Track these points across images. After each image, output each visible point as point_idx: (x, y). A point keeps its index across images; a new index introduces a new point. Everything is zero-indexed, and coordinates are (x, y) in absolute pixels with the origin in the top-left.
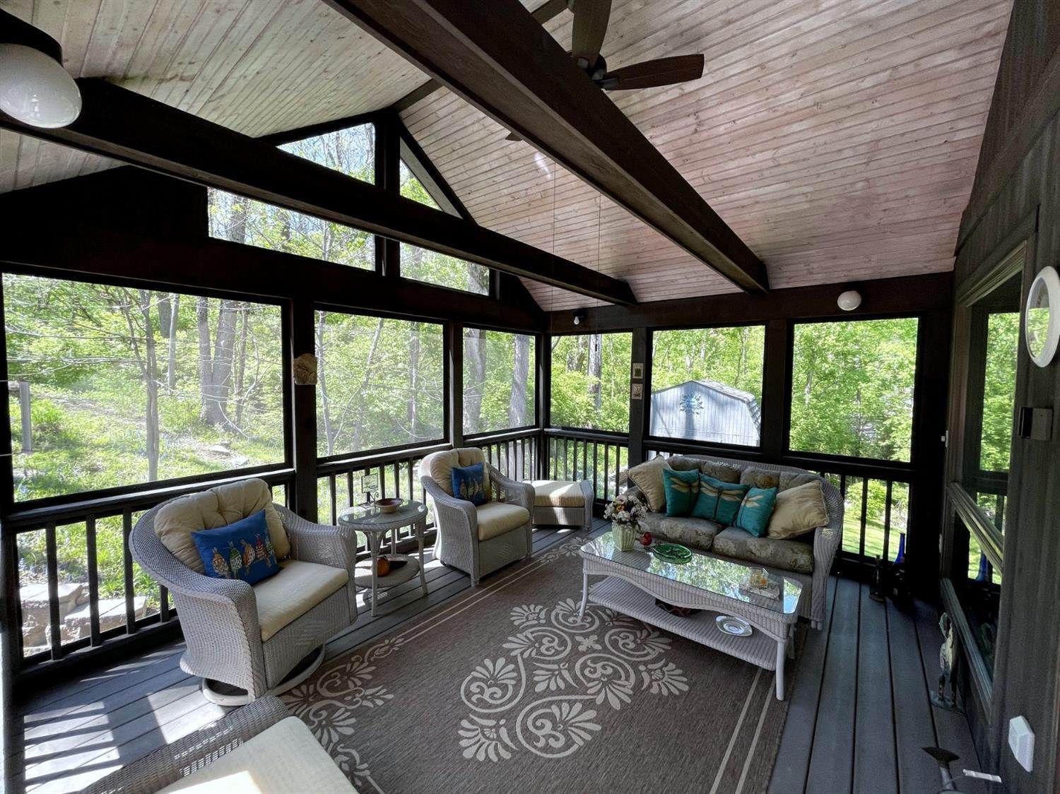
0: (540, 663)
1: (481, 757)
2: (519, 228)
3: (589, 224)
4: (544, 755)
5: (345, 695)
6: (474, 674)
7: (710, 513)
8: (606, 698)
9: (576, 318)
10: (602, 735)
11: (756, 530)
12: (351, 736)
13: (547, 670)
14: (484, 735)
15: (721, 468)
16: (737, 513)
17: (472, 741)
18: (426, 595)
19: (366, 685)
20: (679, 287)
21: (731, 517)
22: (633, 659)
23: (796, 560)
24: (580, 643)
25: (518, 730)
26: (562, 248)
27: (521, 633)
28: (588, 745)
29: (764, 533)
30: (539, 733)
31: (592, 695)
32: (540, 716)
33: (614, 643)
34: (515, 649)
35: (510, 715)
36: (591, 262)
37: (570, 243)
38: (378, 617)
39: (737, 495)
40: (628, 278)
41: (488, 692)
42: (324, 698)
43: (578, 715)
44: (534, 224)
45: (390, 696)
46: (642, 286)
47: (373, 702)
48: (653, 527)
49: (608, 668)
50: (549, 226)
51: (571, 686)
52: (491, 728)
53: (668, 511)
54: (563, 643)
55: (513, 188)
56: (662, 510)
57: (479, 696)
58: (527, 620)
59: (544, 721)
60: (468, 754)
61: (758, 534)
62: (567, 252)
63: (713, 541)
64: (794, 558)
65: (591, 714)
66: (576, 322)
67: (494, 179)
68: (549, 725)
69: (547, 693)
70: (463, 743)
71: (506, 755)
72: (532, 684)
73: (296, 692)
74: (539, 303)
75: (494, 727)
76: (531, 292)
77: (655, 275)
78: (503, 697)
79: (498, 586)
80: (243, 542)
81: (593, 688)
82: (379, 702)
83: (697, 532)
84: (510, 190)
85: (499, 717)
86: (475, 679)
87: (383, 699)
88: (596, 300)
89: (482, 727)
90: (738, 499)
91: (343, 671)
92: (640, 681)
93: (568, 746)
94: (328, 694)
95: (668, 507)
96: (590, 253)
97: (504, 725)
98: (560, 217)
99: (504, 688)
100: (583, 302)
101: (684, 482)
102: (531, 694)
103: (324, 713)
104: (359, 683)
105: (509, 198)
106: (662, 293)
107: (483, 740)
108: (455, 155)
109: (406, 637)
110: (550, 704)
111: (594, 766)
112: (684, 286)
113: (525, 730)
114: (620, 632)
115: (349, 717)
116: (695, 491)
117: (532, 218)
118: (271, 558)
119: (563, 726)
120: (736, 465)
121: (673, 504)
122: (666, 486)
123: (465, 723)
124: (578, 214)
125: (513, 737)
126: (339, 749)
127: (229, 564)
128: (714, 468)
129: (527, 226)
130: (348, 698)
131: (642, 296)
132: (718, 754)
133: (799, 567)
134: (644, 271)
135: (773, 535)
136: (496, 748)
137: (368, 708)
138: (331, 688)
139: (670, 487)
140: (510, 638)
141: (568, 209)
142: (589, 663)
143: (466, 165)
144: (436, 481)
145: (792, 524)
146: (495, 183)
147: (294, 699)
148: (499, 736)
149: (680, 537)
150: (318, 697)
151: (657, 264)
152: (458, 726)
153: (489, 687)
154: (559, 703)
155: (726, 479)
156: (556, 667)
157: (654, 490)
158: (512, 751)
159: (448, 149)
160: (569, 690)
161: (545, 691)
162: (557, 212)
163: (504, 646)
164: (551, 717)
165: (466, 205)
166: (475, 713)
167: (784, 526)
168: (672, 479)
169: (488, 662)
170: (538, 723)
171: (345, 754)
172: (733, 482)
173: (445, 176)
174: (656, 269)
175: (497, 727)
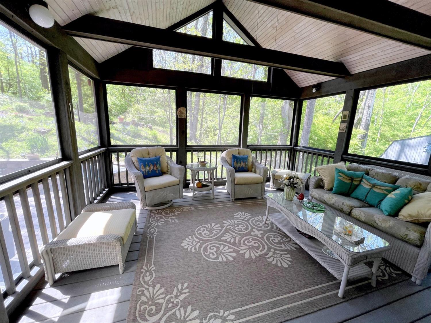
0: (231, 231)
1: (185, 247)
2: (280, 43)
3: (313, 30)
4: (204, 257)
5: (167, 216)
6: (206, 225)
7: (362, 197)
8: (245, 253)
9: (314, 89)
10: (231, 262)
11: (387, 211)
12: (159, 226)
13: (231, 234)
14: (192, 242)
15: (383, 173)
16: (382, 200)
17: (187, 242)
18: (214, 199)
19: (174, 216)
20: (379, 58)
21: (377, 202)
22: (271, 245)
23: (407, 235)
24: (253, 232)
25: (204, 246)
26: (302, 49)
27: (233, 220)
28: (223, 262)
29: (395, 214)
30: (209, 250)
31: (240, 249)
32: (215, 246)
33: (268, 238)
34: (226, 224)
35: (205, 241)
36: (318, 54)
37: (305, 45)
38: (193, 200)
39: (387, 190)
40: (342, 59)
41: (205, 232)
42: (162, 215)
43: (229, 252)
44: (286, 39)
45: (177, 221)
46: (353, 63)
47: (172, 220)
48: (320, 196)
49: (257, 244)
50: (293, 38)
51: (235, 243)
52: (196, 241)
53: (333, 190)
54: (247, 229)
55: (272, 21)
56: (331, 190)
57: (201, 232)
58: (240, 217)
59: (214, 248)
60: (183, 245)
61: (387, 214)
62: (305, 51)
63: (352, 210)
64: (406, 233)
65: (234, 254)
66: (314, 91)
67: (264, 20)
68: (215, 249)
69: (225, 241)
70: (184, 241)
71: (193, 250)
72: (222, 236)
73: (157, 211)
74: (296, 83)
75: (197, 242)
76: (292, 78)
77: (360, 53)
78: (209, 235)
79: (240, 203)
80: (150, 163)
81: (243, 247)
82: (173, 221)
83: (343, 203)
84: (271, 24)
85: (201, 240)
86: (205, 227)
87: (175, 221)
88: (326, 77)
89: (194, 240)
90: (386, 192)
91: (172, 211)
92: (266, 254)
93: (215, 259)
94: (164, 214)
95: (334, 189)
96: (317, 49)
97: (201, 243)
98: (297, 31)
99: (211, 233)
100: (319, 79)
101: (348, 177)
102: (219, 239)
103: (159, 218)
104: (173, 214)
105: (272, 28)
106: (367, 65)
107: (191, 243)
108: (246, 13)
109: (196, 208)
110: (221, 245)
111: (218, 269)
112: (382, 57)
113: (206, 247)
114: (276, 235)
115: (163, 222)
116: (356, 183)
117: (284, 36)
118: (159, 171)
119: (219, 253)
120: (396, 173)
121: (337, 187)
122: (336, 177)
123: (190, 237)
124: (306, 26)
125: (200, 247)
126: (154, 228)
127: (145, 169)
128: (377, 174)
129: (282, 41)
130: (167, 217)
131: (353, 69)
132: (275, 295)
133: (408, 239)
134: (352, 52)
135: (400, 217)
136: (192, 247)
137: (170, 221)
138: (166, 213)
139: (337, 178)
140: (228, 220)
141: (300, 25)
142: (250, 239)
143: (251, 17)
144: (227, 159)
145: (416, 212)
146: (265, 22)
147: (156, 212)
148: (196, 245)
149: (333, 204)
150: (161, 214)
151: (360, 46)
152: (187, 236)
153: (207, 231)
154: (225, 246)
155: (384, 181)
156: (236, 235)
157: (328, 178)
158: (196, 251)
159: (243, 11)
160: (234, 244)
161: (225, 240)
162: (295, 28)
163: (224, 221)
164: (218, 248)
165: (255, 38)
166: (195, 235)
167: (410, 213)
168: (340, 174)
169: (213, 224)
170: (212, 248)
171: (155, 229)
172: (389, 183)
173: (245, 26)
174: (360, 49)
175: (198, 242)
